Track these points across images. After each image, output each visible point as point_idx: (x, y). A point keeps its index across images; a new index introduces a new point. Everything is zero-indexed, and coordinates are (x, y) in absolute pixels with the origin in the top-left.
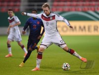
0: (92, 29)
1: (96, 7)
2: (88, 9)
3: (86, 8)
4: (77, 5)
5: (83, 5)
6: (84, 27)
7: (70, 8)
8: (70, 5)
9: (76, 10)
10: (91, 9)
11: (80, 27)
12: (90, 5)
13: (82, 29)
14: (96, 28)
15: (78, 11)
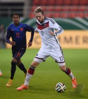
0: (81, 40)
1: (86, 13)
2: (76, 15)
3: (73, 13)
4: (62, 10)
5: (69, 10)
6: (71, 38)
7: (53, 13)
8: (53, 10)
9: (60, 16)
10: (79, 16)
11: (65, 38)
12: (77, 10)
13: (68, 40)
14: (85, 39)
15: (63, 17)
